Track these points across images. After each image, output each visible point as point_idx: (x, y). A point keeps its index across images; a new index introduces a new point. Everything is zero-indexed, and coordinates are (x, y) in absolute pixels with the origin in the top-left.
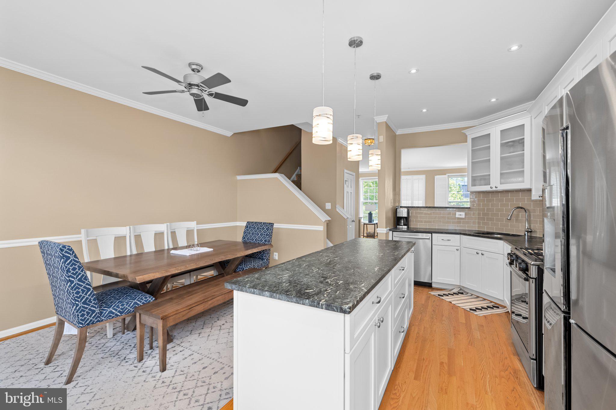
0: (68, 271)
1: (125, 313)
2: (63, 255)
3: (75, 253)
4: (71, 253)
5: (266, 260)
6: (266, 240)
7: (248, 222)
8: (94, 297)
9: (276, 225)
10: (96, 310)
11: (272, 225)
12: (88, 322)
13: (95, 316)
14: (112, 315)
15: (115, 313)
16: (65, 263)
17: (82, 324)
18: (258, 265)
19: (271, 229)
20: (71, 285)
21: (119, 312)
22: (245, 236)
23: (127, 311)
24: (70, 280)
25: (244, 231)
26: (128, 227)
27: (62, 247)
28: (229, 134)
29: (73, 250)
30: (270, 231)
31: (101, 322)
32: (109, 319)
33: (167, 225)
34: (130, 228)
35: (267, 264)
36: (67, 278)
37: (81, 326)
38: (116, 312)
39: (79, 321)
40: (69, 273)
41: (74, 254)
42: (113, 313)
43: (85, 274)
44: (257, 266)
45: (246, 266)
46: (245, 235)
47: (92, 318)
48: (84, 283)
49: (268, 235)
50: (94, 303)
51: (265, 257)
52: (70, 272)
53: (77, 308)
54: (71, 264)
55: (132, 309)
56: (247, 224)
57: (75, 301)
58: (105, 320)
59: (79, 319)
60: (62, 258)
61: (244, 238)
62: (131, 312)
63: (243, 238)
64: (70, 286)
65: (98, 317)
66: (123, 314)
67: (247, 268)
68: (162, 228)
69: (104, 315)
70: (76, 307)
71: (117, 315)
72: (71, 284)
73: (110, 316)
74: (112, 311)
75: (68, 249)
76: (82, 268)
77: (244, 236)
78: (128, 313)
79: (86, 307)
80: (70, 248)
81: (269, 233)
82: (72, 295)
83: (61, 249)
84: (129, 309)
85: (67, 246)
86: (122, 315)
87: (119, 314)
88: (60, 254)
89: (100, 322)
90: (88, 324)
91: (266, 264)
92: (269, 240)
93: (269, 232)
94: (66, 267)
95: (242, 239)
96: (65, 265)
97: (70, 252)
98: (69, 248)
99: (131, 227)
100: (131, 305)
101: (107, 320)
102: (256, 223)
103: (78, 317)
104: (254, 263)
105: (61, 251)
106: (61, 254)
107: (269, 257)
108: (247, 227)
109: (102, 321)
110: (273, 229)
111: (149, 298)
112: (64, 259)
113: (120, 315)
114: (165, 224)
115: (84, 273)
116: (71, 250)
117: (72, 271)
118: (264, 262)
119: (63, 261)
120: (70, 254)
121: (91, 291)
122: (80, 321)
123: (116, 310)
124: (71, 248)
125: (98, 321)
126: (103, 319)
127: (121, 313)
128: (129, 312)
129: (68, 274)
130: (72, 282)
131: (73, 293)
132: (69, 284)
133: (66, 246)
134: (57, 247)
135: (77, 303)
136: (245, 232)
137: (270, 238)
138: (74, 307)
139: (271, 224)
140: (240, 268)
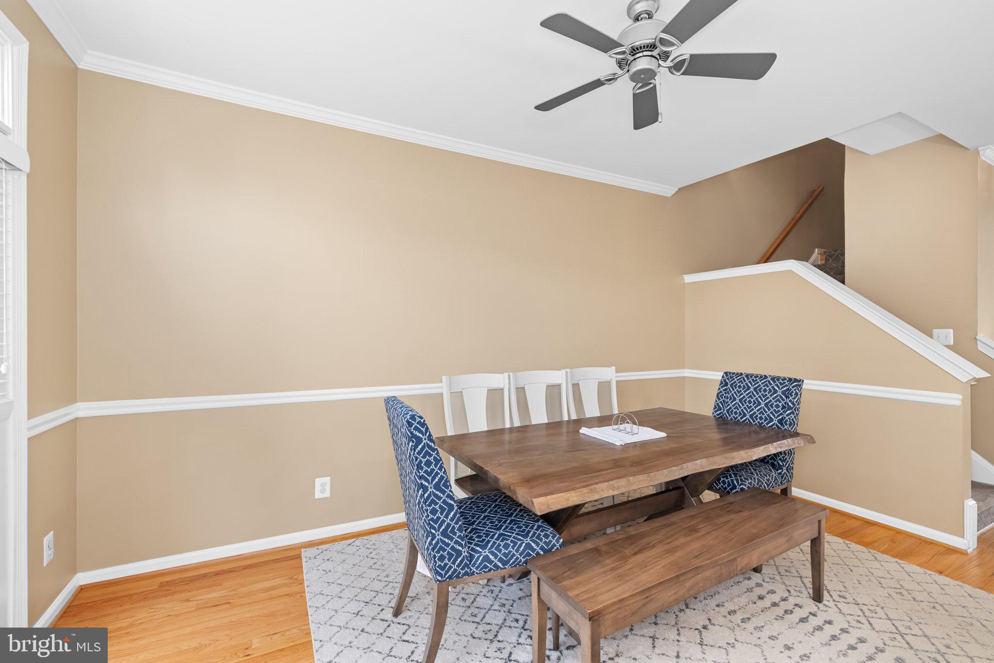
0: (419, 467)
1: (510, 565)
2: (411, 433)
3: (429, 432)
4: (424, 430)
5: (787, 469)
6: (782, 419)
7: (726, 373)
8: (460, 523)
9: (808, 384)
10: (463, 551)
11: (798, 383)
12: (450, 573)
13: (461, 562)
14: (489, 565)
15: (493, 561)
16: (415, 451)
17: (440, 575)
18: (768, 480)
19: (796, 394)
20: (424, 494)
21: (500, 560)
22: (720, 405)
23: (513, 560)
24: (422, 483)
25: (718, 394)
26: (506, 374)
27: (410, 419)
28: (669, 191)
29: (426, 424)
30: (795, 398)
31: (471, 575)
32: (484, 572)
33: (567, 373)
34: (509, 376)
35: (789, 480)
36: (418, 480)
37: (440, 578)
38: (496, 561)
39: (436, 569)
40: (420, 471)
41: (428, 434)
42: (491, 562)
43: (446, 474)
44: (766, 483)
45: (741, 480)
46: (721, 402)
47: (457, 566)
48: (443, 492)
49: (789, 408)
50: (459, 537)
51: (784, 461)
52: (422, 468)
53: (434, 542)
54: (424, 452)
55: (523, 558)
56: (723, 377)
57: (430, 528)
58: (477, 573)
59: (435, 565)
60: (410, 440)
61: (717, 408)
62: (521, 564)
63: (715, 407)
64: (422, 496)
65: (466, 565)
66: (507, 567)
67: (745, 485)
68: (558, 377)
69: (475, 563)
70: (432, 540)
71: (498, 567)
72: (425, 492)
73: (486, 567)
74: (489, 557)
75: (419, 423)
76: (441, 462)
77: (718, 404)
78: (515, 566)
79: (447, 542)
80: (422, 421)
81: (793, 403)
82: (426, 514)
83: (408, 422)
84: (517, 558)
85: (418, 416)
86: (505, 568)
87: (500, 565)
88: (408, 432)
89: (468, 575)
90: (450, 577)
91: (785, 479)
92: (793, 419)
93: (790, 401)
94: (417, 458)
95: (712, 410)
96: (414, 454)
97: (422, 429)
98: (420, 421)
99: (511, 374)
100: (521, 549)
101: (481, 573)
102: (751, 377)
103: (435, 561)
104: (757, 475)
105: (409, 426)
106: (409, 430)
107: (793, 463)
108: (724, 383)
109: (473, 574)
110: (801, 394)
111: (553, 538)
112: (413, 442)
113: (502, 566)
114: (564, 371)
115: (444, 473)
116: (423, 424)
117: (425, 468)
118: (780, 473)
119: (412, 445)
120: (421, 432)
121: (455, 511)
122: (438, 569)
123: (496, 556)
124: (424, 421)
125: (466, 574)
126: (474, 572)
127: (504, 563)
128: (518, 564)
129: (420, 473)
130: (425, 489)
131: (427, 510)
132: (420, 492)
133: (416, 417)
134: (403, 416)
135: (433, 531)
136: (721, 396)
137: (795, 417)
138: (429, 539)
139: (796, 380)
140: (724, 482)
